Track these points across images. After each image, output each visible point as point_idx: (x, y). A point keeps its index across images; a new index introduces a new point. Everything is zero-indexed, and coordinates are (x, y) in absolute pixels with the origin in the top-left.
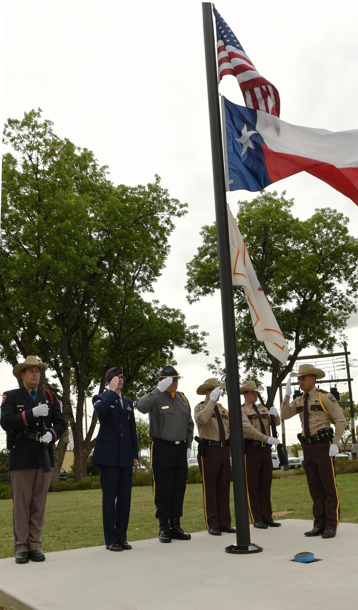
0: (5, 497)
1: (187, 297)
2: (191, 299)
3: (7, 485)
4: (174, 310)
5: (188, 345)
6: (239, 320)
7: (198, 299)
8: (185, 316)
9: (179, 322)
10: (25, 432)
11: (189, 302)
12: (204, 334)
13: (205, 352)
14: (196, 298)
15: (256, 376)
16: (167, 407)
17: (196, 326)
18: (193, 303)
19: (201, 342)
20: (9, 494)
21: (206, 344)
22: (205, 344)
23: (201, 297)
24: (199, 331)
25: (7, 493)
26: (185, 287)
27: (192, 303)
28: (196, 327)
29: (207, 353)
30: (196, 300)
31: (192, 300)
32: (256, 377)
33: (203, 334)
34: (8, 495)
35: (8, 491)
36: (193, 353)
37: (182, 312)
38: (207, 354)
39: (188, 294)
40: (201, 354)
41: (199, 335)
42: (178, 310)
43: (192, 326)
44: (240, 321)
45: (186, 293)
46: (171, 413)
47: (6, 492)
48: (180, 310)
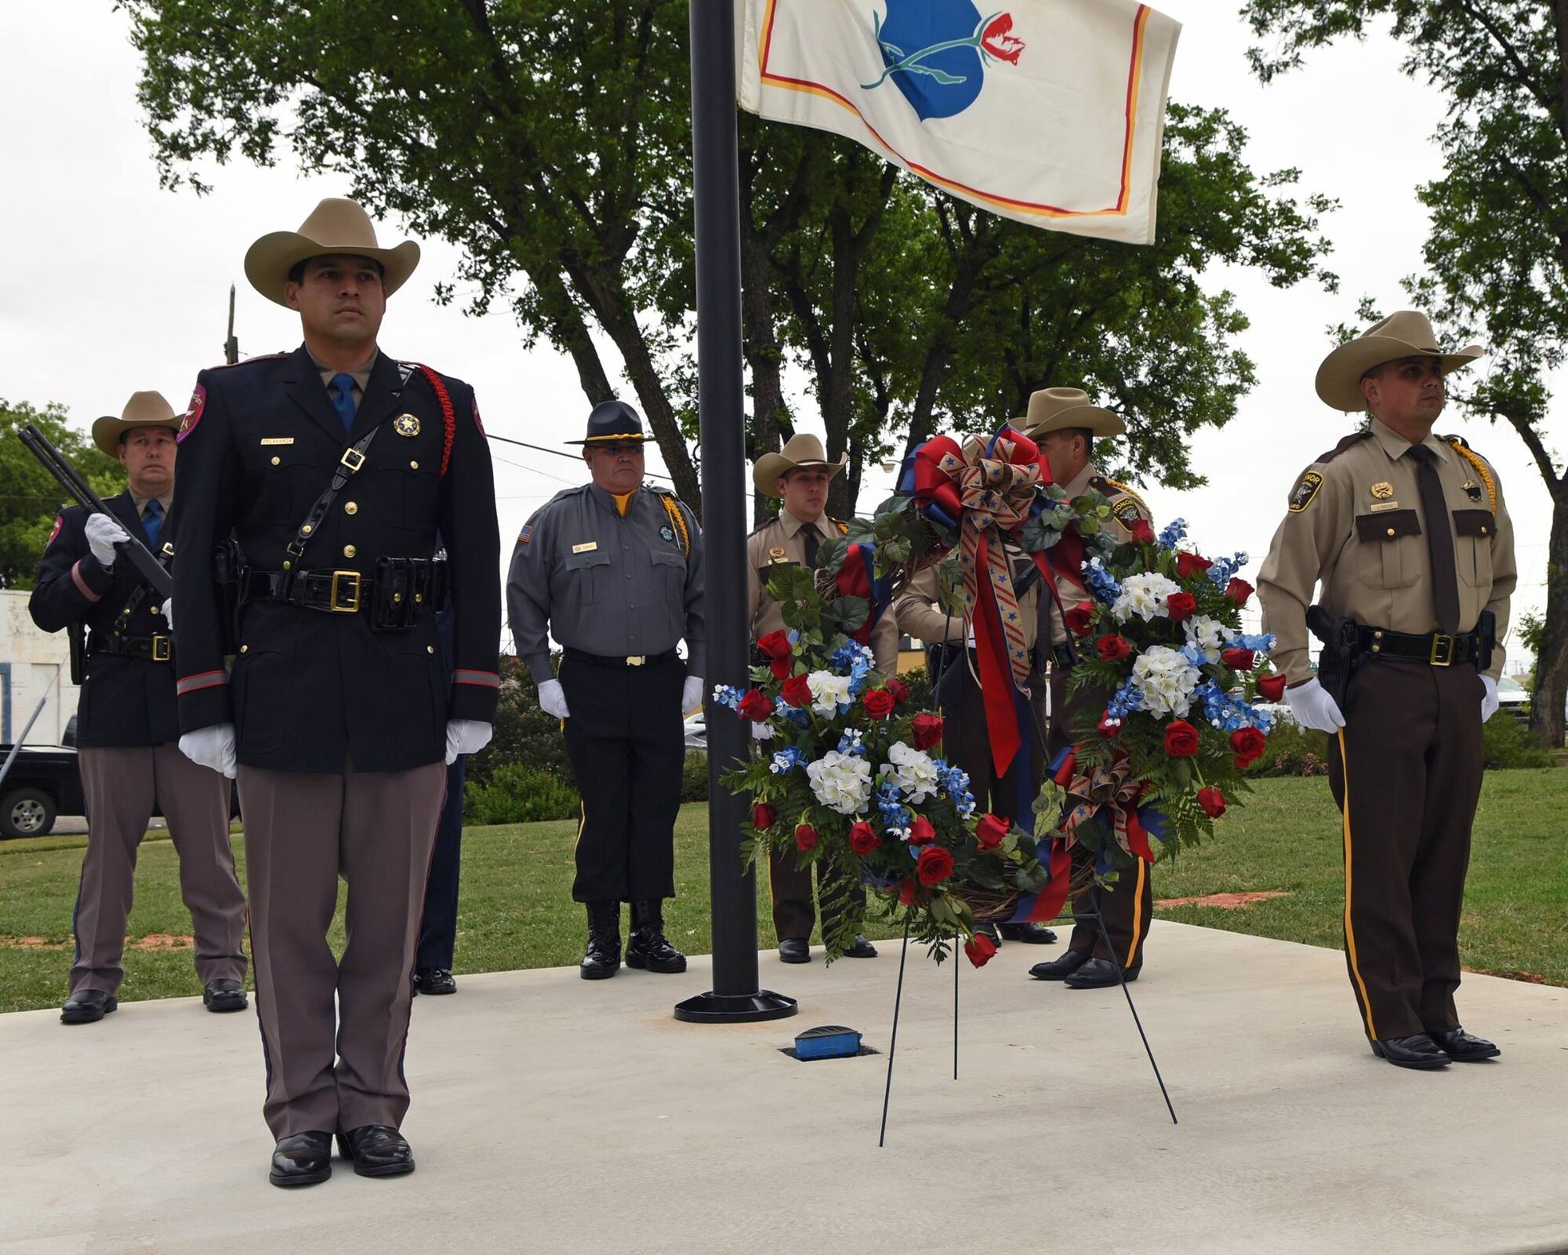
0: (540, 815)
1: (1253, 54)
2: (1266, 62)
3: (545, 775)
4: (1198, 111)
5: (1258, 249)
6: (1453, 140)
7: (1297, 60)
8: (1245, 133)
9: (1224, 161)
10: (117, 633)
11: (1258, 73)
12: (1321, 204)
13: (1324, 276)
14: (1286, 58)
15: (1534, 365)
16: (593, 546)
17: (1289, 173)
18: (1274, 76)
19: (1311, 238)
20: (551, 803)
21: (1329, 243)
22: (1325, 246)
23: (1307, 51)
24: (1298, 194)
25: (547, 800)
26: (1242, 12)
27: (1270, 77)
28: (1291, 175)
29: (1331, 282)
30: (1286, 65)
31: (1271, 66)
32: (1536, 370)
33: (1318, 204)
34: (548, 809)
35: (548, 796)
36: (1278, 282)
37: (1235, 118)
38: (1332, 287)
39: (1254, 41)
40: (1308, 286)
41: (1303, 211)
42: (1217, 111)
43: (1272, 175)
44: (1456, 144)
45: (1247, 36)
46: (606, 565)
47: (544, 797)
48: (1226, 112)
